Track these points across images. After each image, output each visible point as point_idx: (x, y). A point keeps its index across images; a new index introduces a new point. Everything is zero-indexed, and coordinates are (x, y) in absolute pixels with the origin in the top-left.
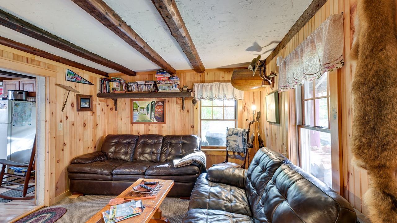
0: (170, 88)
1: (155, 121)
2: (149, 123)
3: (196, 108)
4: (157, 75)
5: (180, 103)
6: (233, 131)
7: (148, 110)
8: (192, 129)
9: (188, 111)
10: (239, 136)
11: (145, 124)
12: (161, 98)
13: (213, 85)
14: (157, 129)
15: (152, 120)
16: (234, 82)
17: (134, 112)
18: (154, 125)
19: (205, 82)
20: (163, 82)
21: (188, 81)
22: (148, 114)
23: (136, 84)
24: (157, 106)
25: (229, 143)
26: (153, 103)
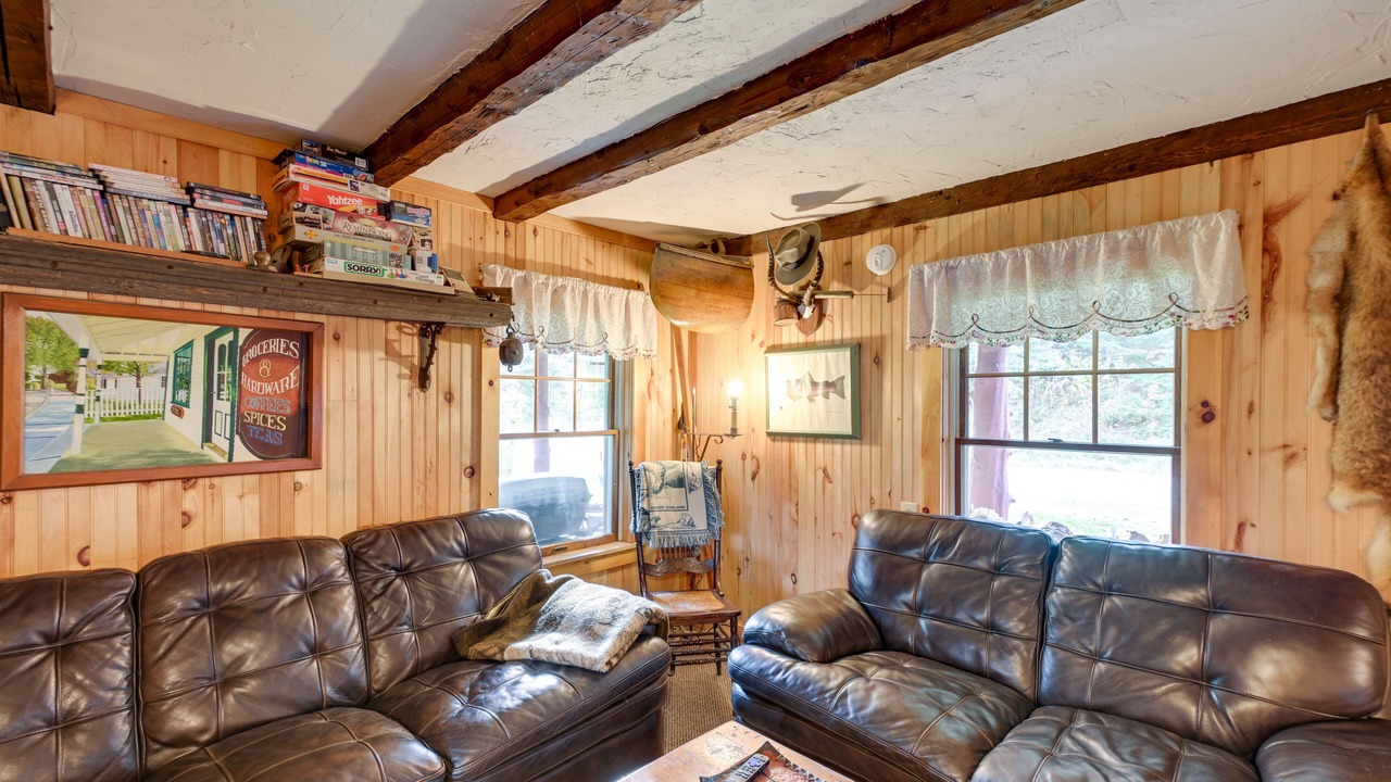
0: (398, 266)
1: (243, 454)
2: (190, 473)
3: (491, 383)
4: (304, 169)
5: (406, 351)
6: (663, 475)
7: (183, 381)
8: (466, 481)
9: (449, 398)
10: (691, 490)
11: (148, 482)
12: (290, 316)
13: (564, 287)
14: (253, 501)
15: (215, 448)
16: (659, 292)
17: (31, 398)
18: (231, 485)
19: (528, 264)
20: (341, 223)
21: (450, 245)
22: (180, 414)
23: (93, 183)
24: (259, 358)
25: (657, 519)
26: (226, 339)
